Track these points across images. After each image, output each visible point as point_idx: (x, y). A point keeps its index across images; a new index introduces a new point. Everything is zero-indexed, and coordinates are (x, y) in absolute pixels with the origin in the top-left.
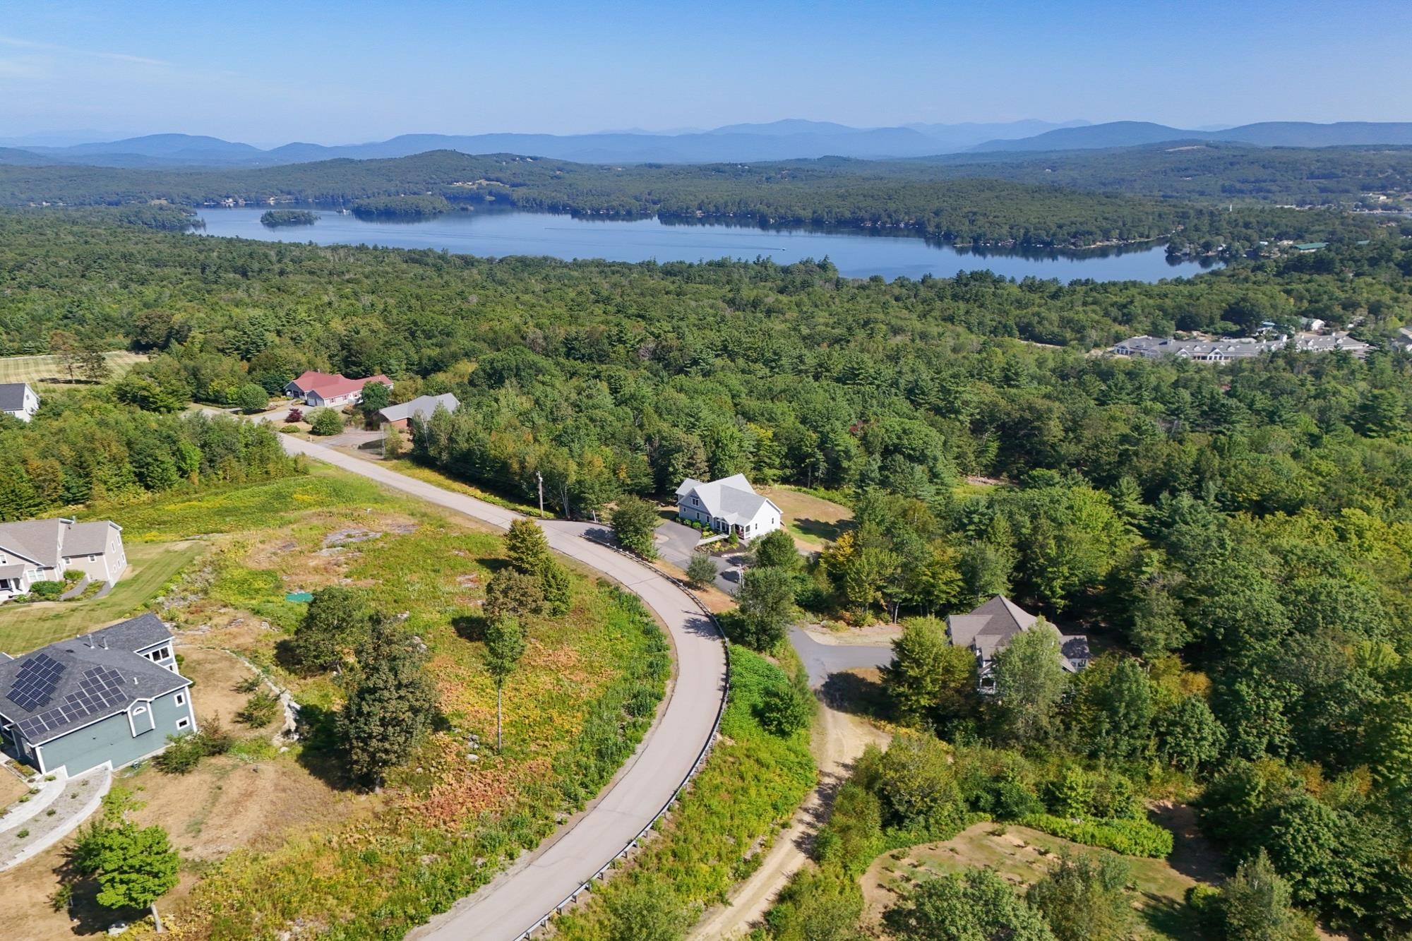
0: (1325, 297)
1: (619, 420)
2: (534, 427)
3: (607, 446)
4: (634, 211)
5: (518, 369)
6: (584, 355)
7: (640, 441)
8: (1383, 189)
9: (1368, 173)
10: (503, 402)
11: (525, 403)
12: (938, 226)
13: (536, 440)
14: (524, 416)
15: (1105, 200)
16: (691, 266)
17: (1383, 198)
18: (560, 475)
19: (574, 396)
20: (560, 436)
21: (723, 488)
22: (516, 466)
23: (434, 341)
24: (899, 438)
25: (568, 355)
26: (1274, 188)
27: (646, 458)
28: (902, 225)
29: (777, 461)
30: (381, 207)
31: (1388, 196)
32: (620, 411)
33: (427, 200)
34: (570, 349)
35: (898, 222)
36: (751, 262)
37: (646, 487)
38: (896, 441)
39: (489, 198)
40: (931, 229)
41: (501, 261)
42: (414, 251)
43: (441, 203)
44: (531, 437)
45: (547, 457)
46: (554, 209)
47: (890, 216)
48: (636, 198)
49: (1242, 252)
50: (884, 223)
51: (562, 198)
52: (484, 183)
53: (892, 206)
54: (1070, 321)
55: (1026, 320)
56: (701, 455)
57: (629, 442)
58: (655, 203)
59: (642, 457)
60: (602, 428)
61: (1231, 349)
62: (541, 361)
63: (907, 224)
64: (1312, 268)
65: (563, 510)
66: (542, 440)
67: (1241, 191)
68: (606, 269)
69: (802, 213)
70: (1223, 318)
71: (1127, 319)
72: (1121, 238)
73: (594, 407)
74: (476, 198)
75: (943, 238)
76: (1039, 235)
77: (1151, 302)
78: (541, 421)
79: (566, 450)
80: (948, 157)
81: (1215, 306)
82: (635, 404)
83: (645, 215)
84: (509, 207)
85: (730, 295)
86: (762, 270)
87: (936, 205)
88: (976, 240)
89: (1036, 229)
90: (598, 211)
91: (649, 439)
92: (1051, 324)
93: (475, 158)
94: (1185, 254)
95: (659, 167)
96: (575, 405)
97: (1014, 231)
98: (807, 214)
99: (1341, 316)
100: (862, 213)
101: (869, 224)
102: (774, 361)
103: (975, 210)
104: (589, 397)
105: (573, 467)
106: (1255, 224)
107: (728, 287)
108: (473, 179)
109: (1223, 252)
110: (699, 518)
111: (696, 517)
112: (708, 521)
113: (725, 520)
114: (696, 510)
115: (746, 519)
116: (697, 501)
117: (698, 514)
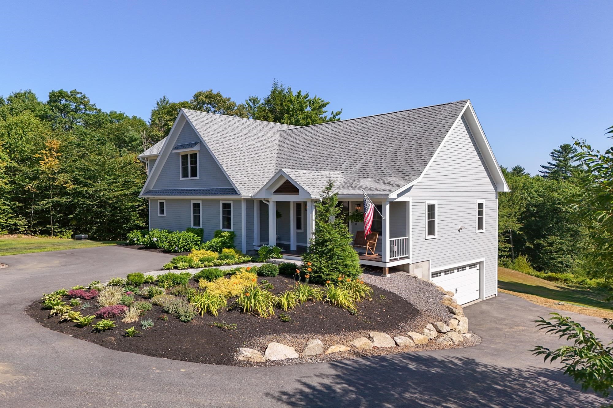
110: (201, 227)
111: (194, 225)
112: (228, 223)
113: (293, 188)
114: (189, 192)
115: (387, 180)
116: (194, 160)
117: (197, 209)
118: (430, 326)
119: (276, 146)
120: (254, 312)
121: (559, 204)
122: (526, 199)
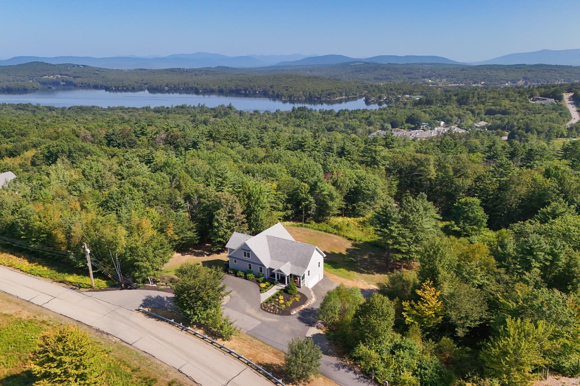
0: (438, 113)
1: (158, 183)
2: (81, 195)
3: (151, 206)
4: (136, 88)
5: (70, 152)
6: (119, 144)
7: (180, 200)
8: (430, 78)
9: (422, 72)
10: (53, 175)
11: (74, 175)
12: (273, 92)
13: (83, 207)
14: (72, 185)
15: (336, 81)
16: (168, 108)
17: (430, 81)
18: (110, 243)
19: (116, 167)
20: (107, 202)
21: (269, 238)
22: (61, 237)
23: (12, 139)
24: (357, 182)
25: (108, 145)
26: (393, 78)
27: (187, 214)
28: (257, 92)
29: (281, 206)
30: (5, 87)
31: (432, 80)
32: (158, 175)
33: (30, 83)
34: (109, 141)
35: (255, 91)
36: (196, 106)
37: (191, 240)
38: (356, 185)
39: (62, 83)
40: (270, 93)
41: (69, 108)
42: (20, 104)
43: (37, 85)
44: (78, 205)
45: (94, 225)
46: (96, 87)
47: (252, 88)
48: (136, 82)
49: (393, 99)
50: (250, 91)
51: (101, 83)
52: (59, 76)
53: (252, 84)
54: (348, 125)
55: (329, 126)
56: (239, 209)
57: (170, 201)
58: (145, 84)
59: (184, 214)
60: (145, 191)
61: (418, 134)
62: (88, 146)
63: (259, 92)
64: (425, 103)
65: (115, 277)
66: (89, 206)
67: (381, 79)
68: (125, 111)
69: (214, 87)
70: (407, 122)
71: (370, 124)
72: (346, 96)
73: (135, 174)
74: (56, 83)
75: (276, 97)
76: (315, 95)
77: (377, 116)
78: (87, 190)
79: (113, 216)
80: (268, 67)
81: (403, 117)
82: (169, 170)
83: (141, 89)
84: (73, 87)
85: (192, 118)
86: (202, 109)
87: (270, 84)
88: (290, 97)
89: (313, 92)
90: (118, 88)
91: (188, 198)
92: (341, 127)
93: (54, 65)
94: (372, 101)
95: (145, 70)
96: (117, 174)
97: (305, 93)
98: (216, 88)
99: (451, 120)
100: (240, 87)
101: (243, 92)
102: (246, 140)
103: (287, 85)
104: (129, 167)
105: (122, 232)
106: (394, 89)
107: (189, 116)
108: (53, 74)
109: (386, 99)
110: (252, 270)
111: (249, 269)
112: (261, 271)
113: (281, 271)
114: (248, 261)
115: (300, 268)
116: (249, 254)
117: (250, 265)
118: (309, 302)
119: (267, 243)
121: (363, 189)
122: (349, 186)
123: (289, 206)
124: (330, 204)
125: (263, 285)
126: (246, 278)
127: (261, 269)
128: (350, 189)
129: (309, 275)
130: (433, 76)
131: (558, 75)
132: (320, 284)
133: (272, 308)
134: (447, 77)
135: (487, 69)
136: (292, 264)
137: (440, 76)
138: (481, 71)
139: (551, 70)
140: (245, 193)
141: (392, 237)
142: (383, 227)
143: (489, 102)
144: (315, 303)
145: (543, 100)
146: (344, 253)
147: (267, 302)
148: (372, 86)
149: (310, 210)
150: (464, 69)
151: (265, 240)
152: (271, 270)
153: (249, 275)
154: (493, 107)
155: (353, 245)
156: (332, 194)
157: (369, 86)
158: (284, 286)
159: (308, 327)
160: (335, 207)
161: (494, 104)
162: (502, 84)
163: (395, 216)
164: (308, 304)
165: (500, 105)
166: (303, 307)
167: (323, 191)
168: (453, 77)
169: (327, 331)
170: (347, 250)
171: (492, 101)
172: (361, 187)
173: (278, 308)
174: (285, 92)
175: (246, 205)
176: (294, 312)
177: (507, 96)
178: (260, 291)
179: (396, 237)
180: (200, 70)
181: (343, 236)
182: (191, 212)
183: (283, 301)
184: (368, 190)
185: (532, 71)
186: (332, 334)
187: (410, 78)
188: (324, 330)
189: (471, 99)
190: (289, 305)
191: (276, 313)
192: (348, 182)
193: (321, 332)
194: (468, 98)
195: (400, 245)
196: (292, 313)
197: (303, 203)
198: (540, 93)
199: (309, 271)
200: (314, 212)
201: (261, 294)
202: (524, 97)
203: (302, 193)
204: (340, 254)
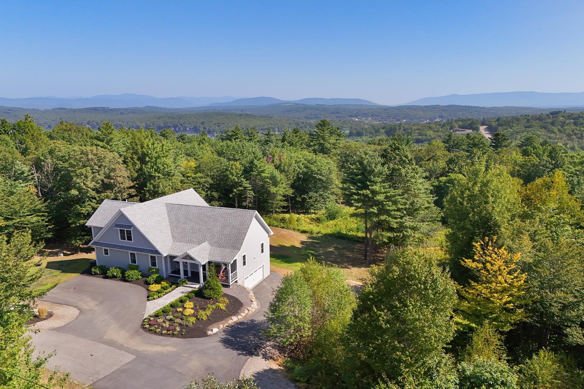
8: (356, 116)
9: (349, 112)
12: (204, 128)
17: (357, 119)
21: (170, 207)
27: (33, 189)
28: (188, 129)
31: (358, 119)
35: (186, 128)
38: (305, 170)
40: (201, 129)
47: (181, 125)
50: (180, 128)
53: (182, 121)
87: (201, 121)
100: (169, 124)
101: (173, 129)
103: (218, 122)
110: (137, 264)
111: (132, 263)
112: (154, 264)
113: (192, 259)
114: (128, 248)
115: (228, 251)
116: (129, 233)
117: (133, 255)
118: (246, 310)
119: (166, 216)
120: (202, 319)
121: (315, 174)
122: (297, 170)
123: (215, 194)
124: (273, 190)
125: (155, 287)
126: (124, 279)
127: (153, 258)
128: (298, 174)
129: (244, 264)
130: (359, 115)
131: (469, 114)
132: (264, 283)
133: (167, 324)
134: (372, 116)
135: (407, 109)
136: (211, 244)
137: (365, 115)
138: (402, 110)
139: (462, 109)
140: (136, 153)
141: (378, 203)
142: (362, 189)
143: (415, 133)
144: (257, 313)
145: (462, 131)
146: (298, 245)
147: (157, 316)
148: (303, 123)
149: (245, 201)
150: (386, 109)
151: (164, 210)
152: (172, 257)
153: (129, 273)
154: (420, 137)
155: (309, 238)
156: (275, 177)
157: (300, 123)
158: (197, 286)
159: (244, 357)
160: (280, 195)
161: (420, 134)
162: (422, 121)
163: (379, 168)
164: (243, 314)
165: (426, 135)
166: (235, 319)
167: (263, 172)
168: (377, 116)
169: (287, 362)
170: (302, 243)
171: (417, 132)
172: (312, 172)
173: (180, 325)
174: (217, 128)
175: (137, 172)
176: (215, 330)
177: (430, 128)
178: (148, 297)
179: (382, 202)
180: (126, 110)
181: (294, 229)
182: (40, 186)
183: (192, 311)
184: (321, 175)
185: (446, 110)
186: (298, 368)
187: (337, 117)
188: (280, 360)
189: (398, 131)
190: (205, 318)
191: (173, 335)
192: (294, 165)
193: (274, 366)
194: (395, 130)
195: (390, 215)
196: (210, 333)
197: (235, 190)
198: (459, 126)
199: (244, 256)
200: (250, 203)
201: (149, 303)
202: (445, 128)
203: (233, 175)
204: (293, 247)
